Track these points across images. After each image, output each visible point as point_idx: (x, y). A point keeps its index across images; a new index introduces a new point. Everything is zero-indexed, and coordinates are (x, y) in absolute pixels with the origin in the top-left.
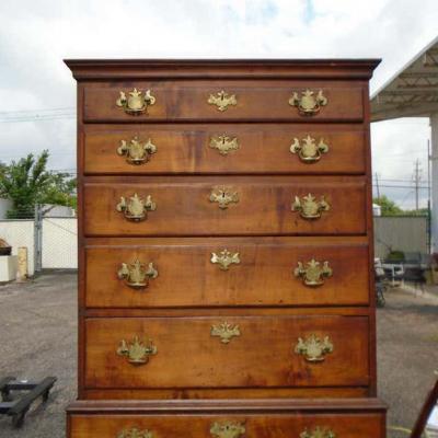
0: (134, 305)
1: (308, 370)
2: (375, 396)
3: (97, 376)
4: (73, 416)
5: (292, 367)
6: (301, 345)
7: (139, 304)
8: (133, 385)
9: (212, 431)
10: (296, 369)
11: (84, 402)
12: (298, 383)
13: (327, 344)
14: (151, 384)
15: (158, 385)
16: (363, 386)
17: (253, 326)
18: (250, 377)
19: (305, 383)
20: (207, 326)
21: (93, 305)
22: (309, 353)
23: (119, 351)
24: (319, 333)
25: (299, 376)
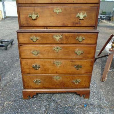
0: (32, 3)
1: (79, 22)
2: (96, 29)
3: (24, 23)
4: (18, 33)
5: (75, 21)
6: (78, 15)
7: (33, 3)
8: (33, 26)
9: (54, 37)
10: (76, 22)
11: (21, 30)
12: (77, 25)
13: (85, 14)
14: (38, 25)
15: (40, 25)
16: (93, 27)
17: (65, 9)
18: (64, 24)
19: (78, 25)
20: (52, 9)
21: (20, 3)
22: (80, 17)
23: (29, 16)
24: (83, 11)
25: (77, 23)
